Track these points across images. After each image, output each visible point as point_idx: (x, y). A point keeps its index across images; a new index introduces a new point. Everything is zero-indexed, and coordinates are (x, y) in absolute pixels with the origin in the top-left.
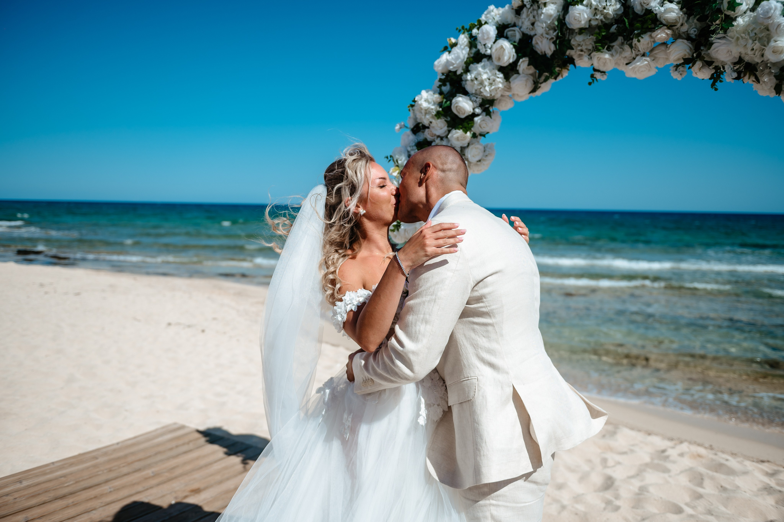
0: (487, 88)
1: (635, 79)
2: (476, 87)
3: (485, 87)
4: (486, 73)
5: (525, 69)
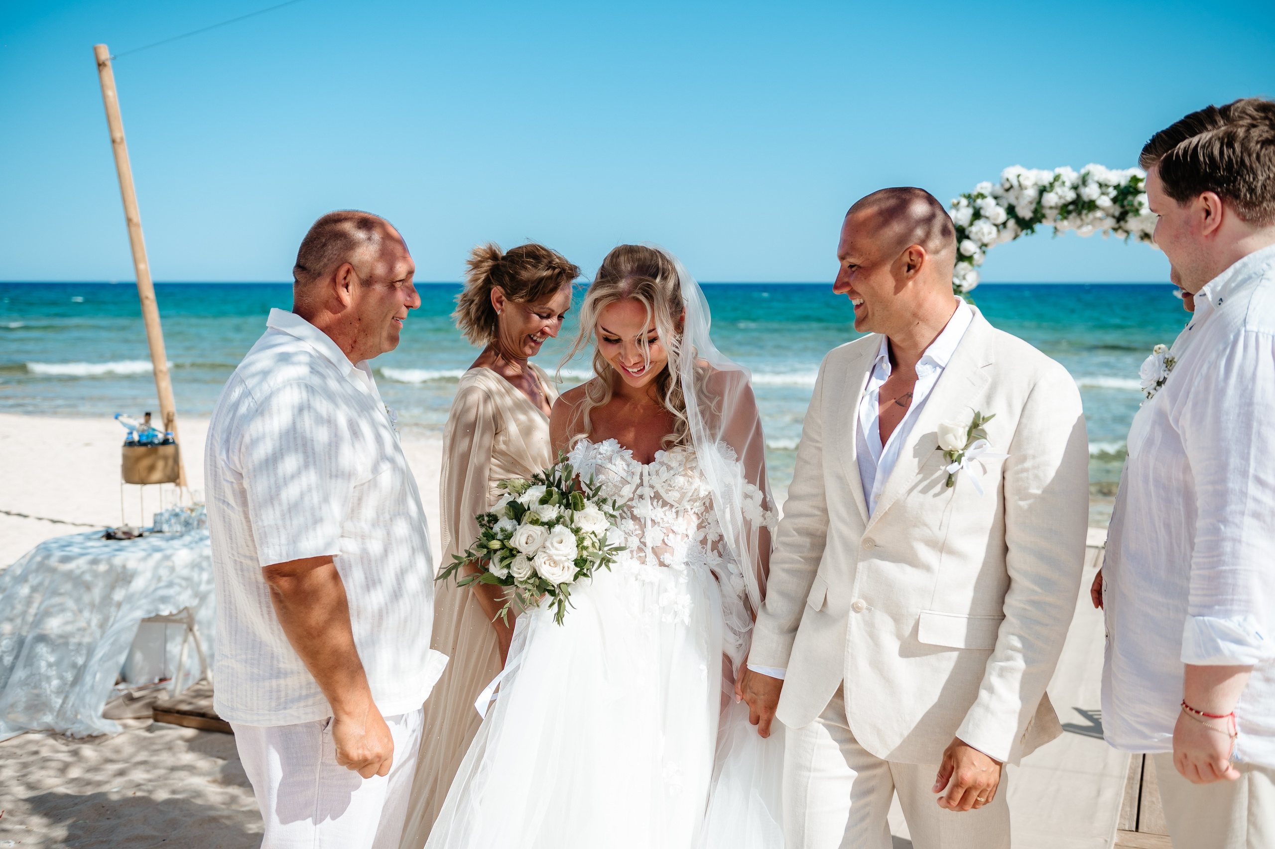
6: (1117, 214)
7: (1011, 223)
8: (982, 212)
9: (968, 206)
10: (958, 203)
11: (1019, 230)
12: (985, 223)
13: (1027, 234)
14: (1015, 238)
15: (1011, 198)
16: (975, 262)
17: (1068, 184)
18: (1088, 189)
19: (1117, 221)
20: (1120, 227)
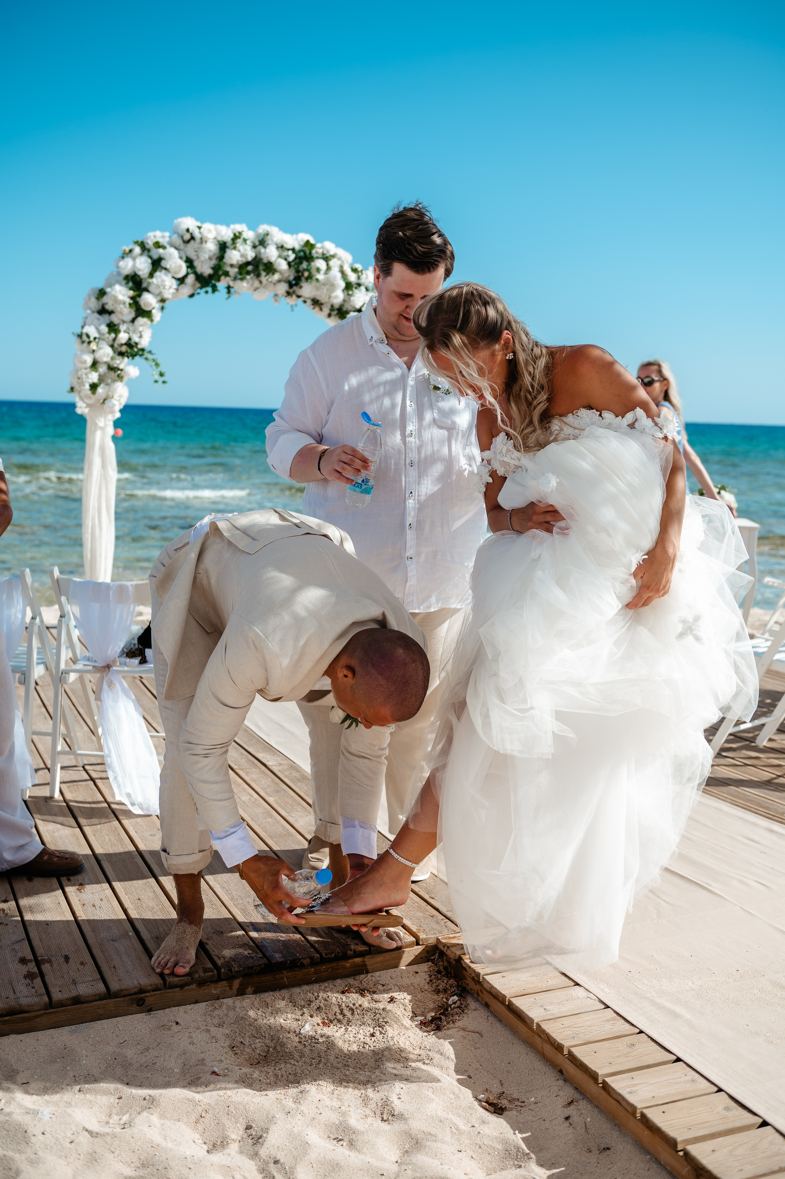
0: (166, 291)
2: (158, 289)
4: (167, 280)
5: (190, 282)
6: (292, 278)
7: (191, 279)
8: (163, 264)
9: (144, 255)
11: (198, 285)
12: (166, 275)
13: (207, 292)
14: (192, 296)
15: (190, 250)
16: (152, 319)
17: (248, 242)
18: (268, 250)
19: (291, 286)
20: (294, 292)
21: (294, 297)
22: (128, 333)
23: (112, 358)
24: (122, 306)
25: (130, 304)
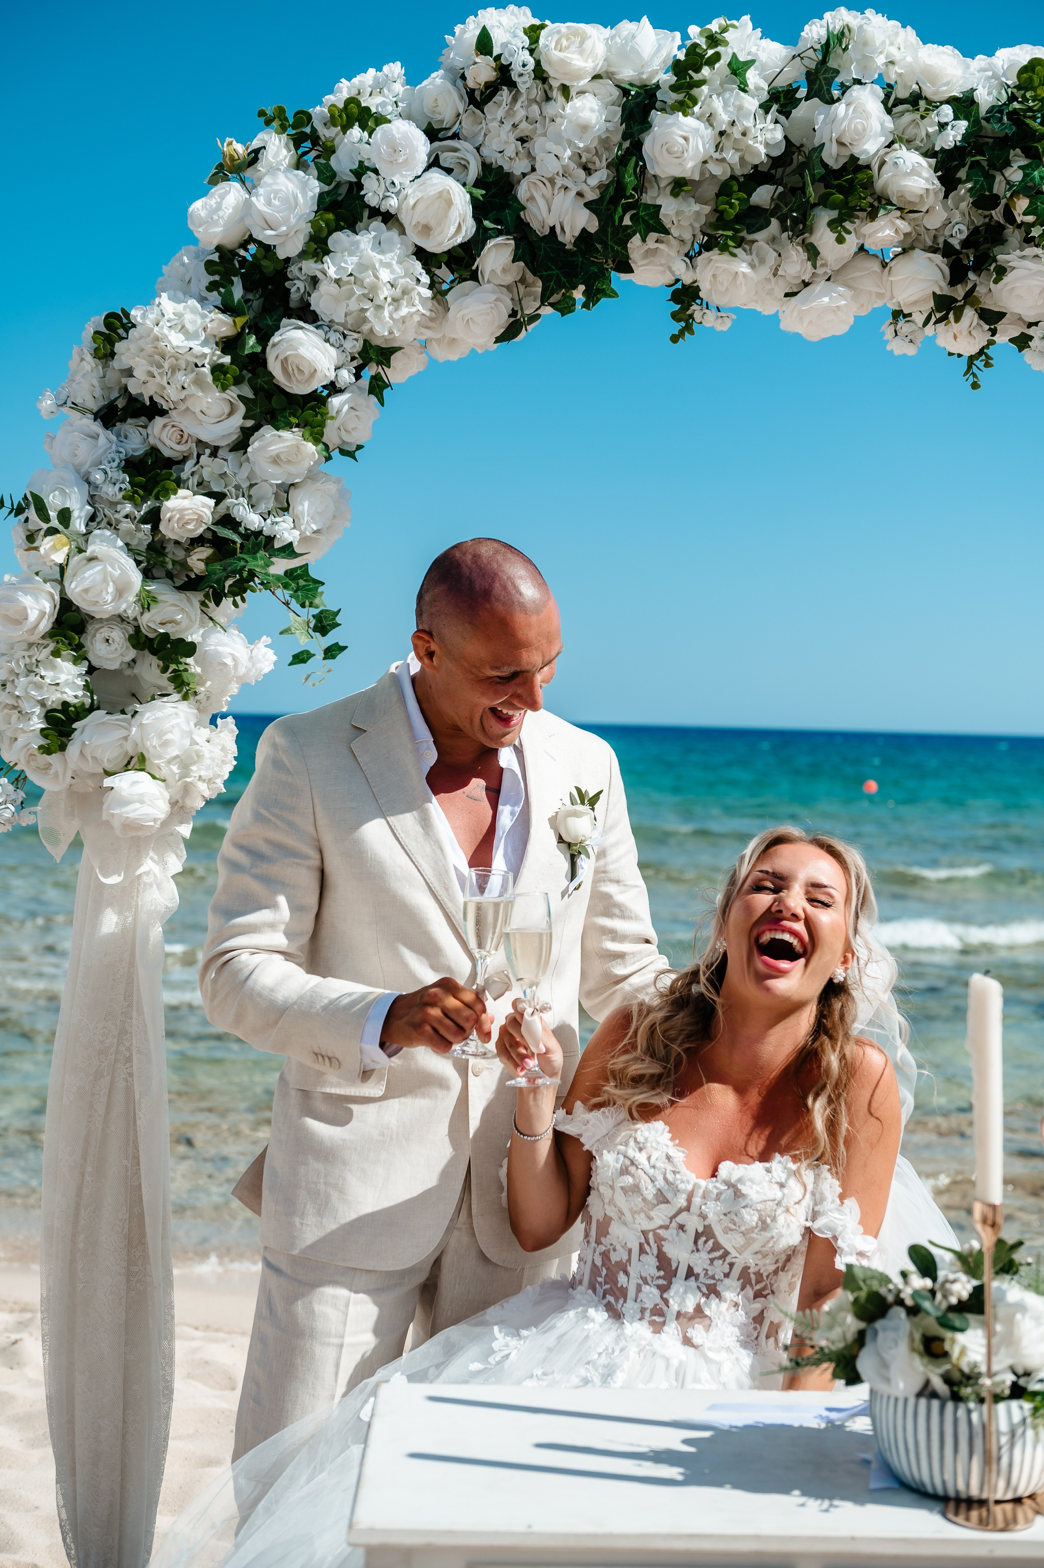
0: (386, 313)
1: (798, 335)
2: (354, 305)
3: (379, 307)
4: (388, 265)
5: (499, 271)
6: (958, 234)
7: (499, 255)
8: (370, 193)
9: (299, 164)
10: (255, 156)
14: (510, 333)
15: (498, 134)
16: (331, 434)
17: (753, 77)
18: (840, 108)
19: (957, 275)
20: (970, 297)
21: (970, 315)
22: (219, 497)
23: (147, 602)
24: (182, 378)
25: (218, 370)
